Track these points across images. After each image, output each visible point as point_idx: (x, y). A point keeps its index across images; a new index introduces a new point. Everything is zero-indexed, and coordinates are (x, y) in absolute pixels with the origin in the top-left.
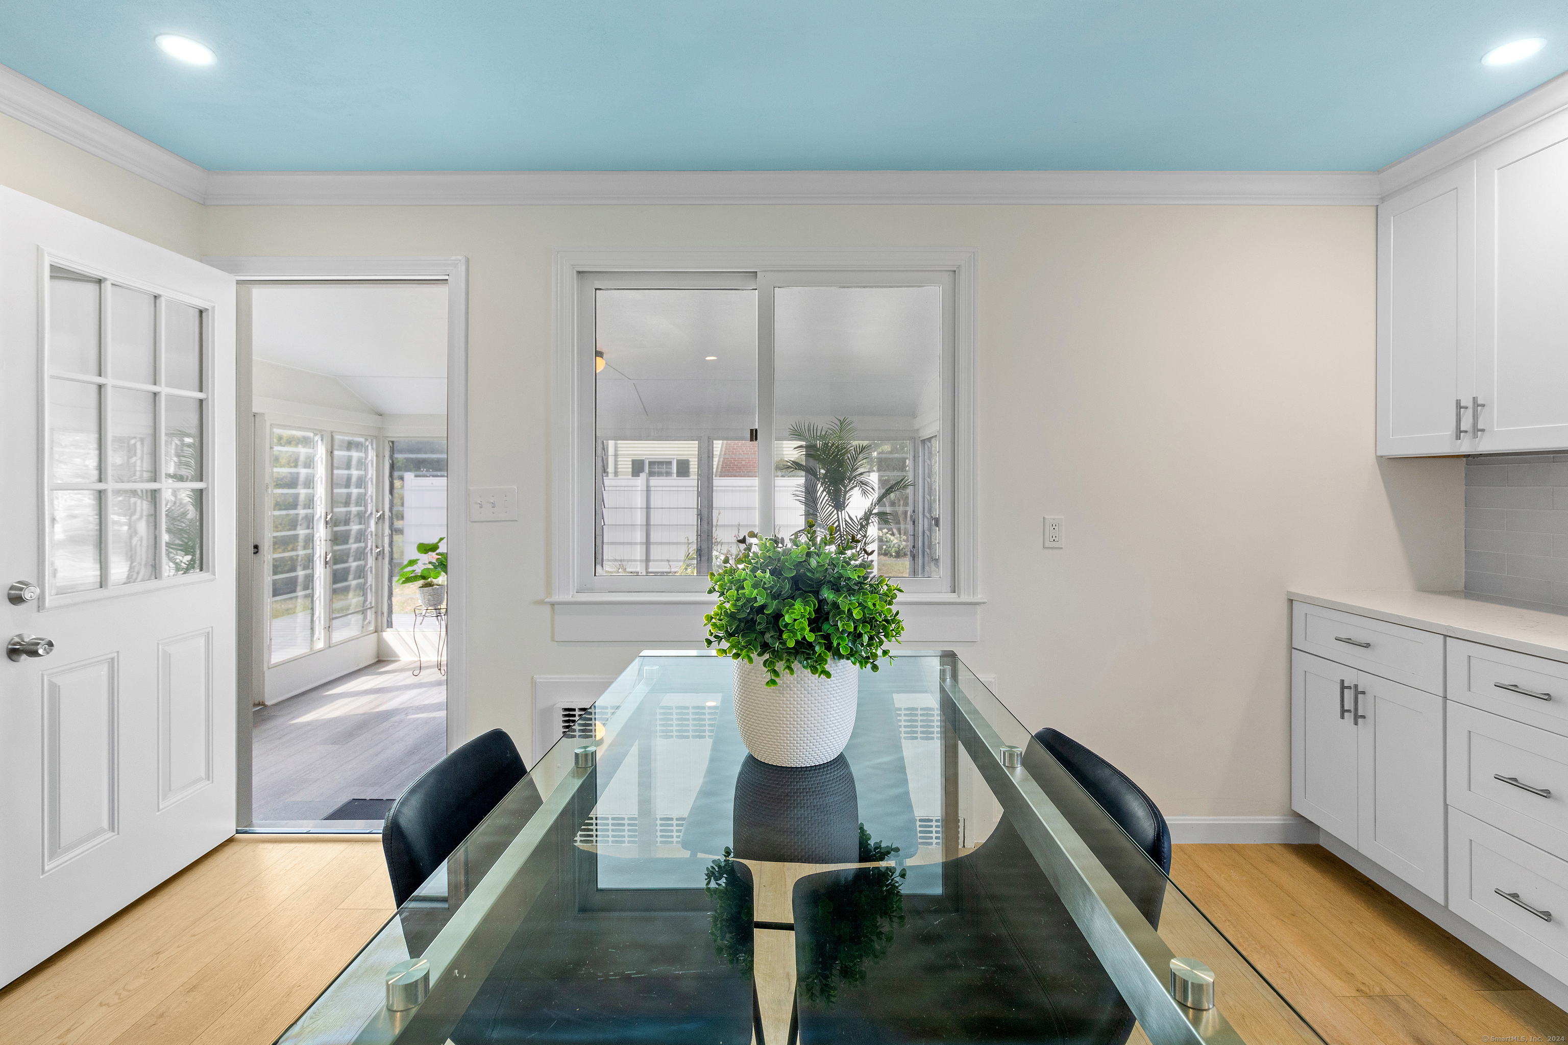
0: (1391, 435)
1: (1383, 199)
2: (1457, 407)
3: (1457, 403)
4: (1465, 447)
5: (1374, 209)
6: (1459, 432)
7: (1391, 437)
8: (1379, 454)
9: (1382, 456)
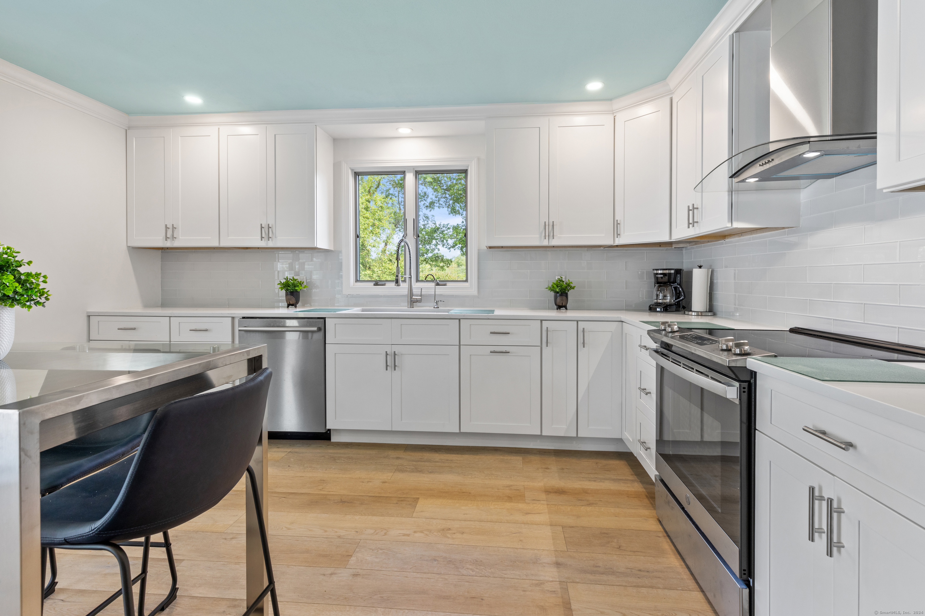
0: (135, 237)
1: (130, 128)
2: (166, 227)
3: (166, 226)
4: (168, 244)
5: (125, 131)
6: (167, 238)
7: (135, 238)
8: (128, 245)
9: (129, 246)
